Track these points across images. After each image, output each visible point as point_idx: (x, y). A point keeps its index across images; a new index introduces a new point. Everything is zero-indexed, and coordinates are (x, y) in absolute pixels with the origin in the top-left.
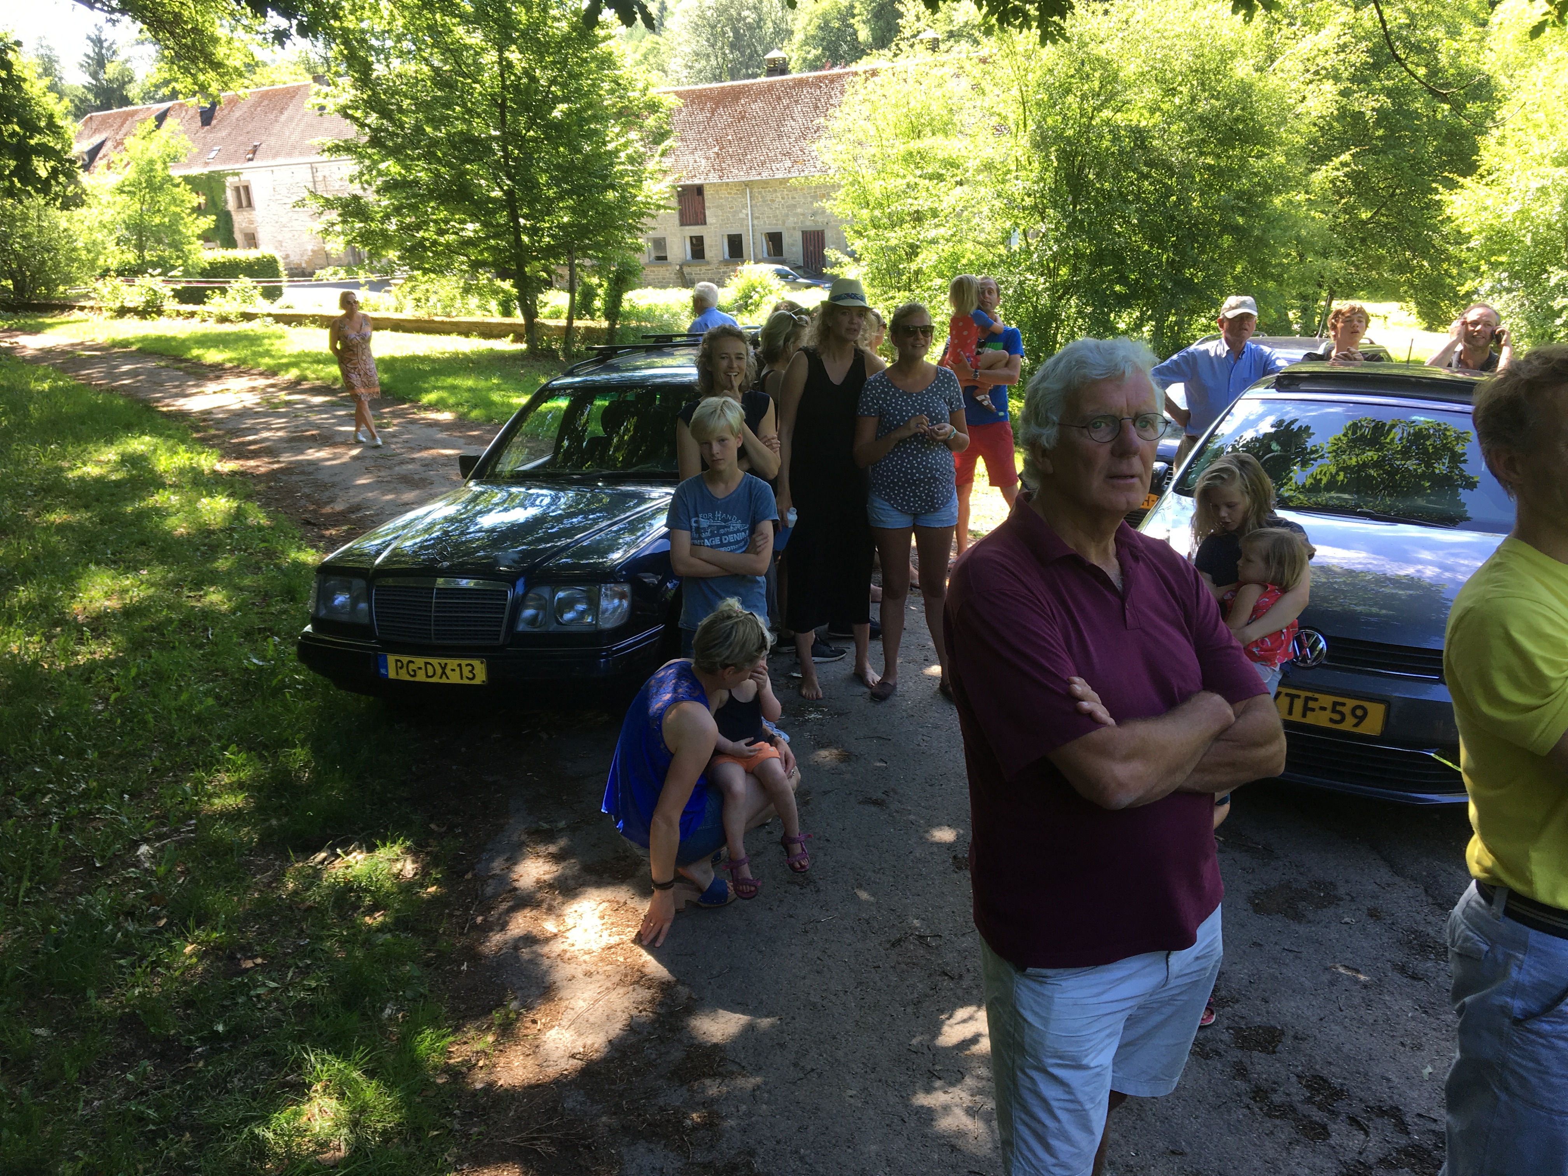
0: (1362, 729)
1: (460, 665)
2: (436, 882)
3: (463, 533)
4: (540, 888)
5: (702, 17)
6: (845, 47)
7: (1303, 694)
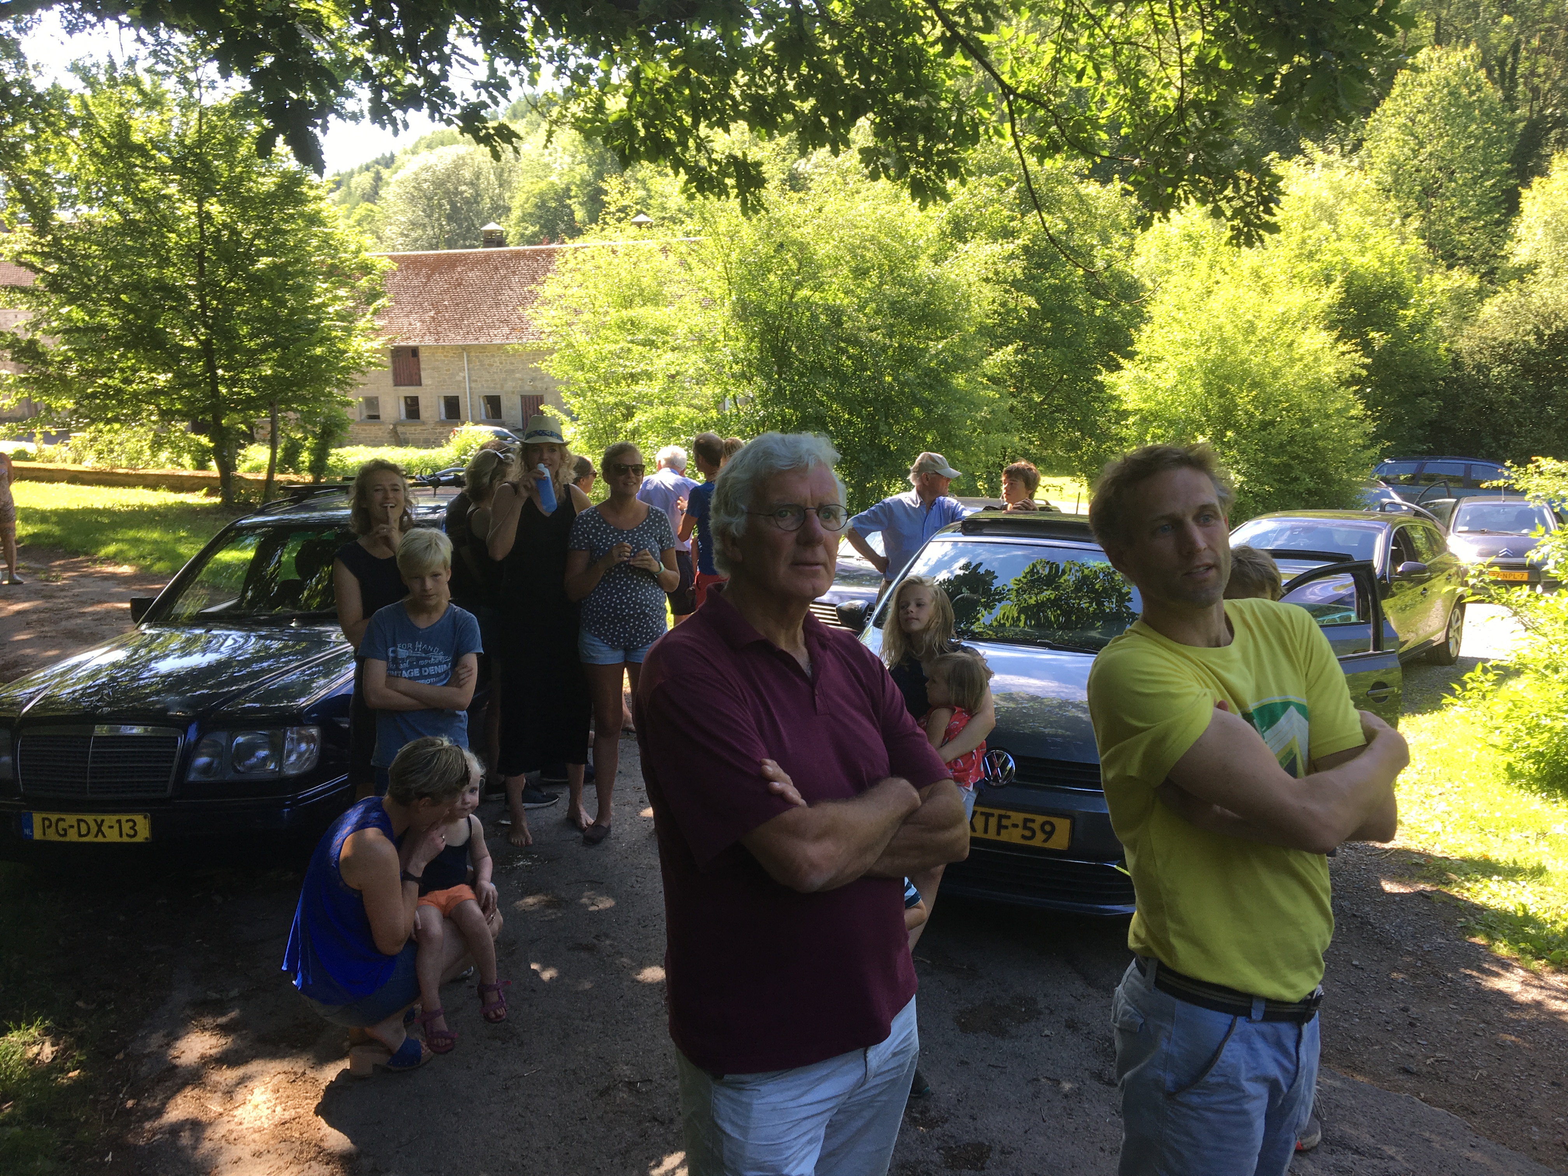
0: (1049, 845)
1: (119, 821)
2: (79, 1065)
3: (133, 679)
4: (205, 1064)
5: (418, 188)
6: (562, 226)
7: (997, 812)
